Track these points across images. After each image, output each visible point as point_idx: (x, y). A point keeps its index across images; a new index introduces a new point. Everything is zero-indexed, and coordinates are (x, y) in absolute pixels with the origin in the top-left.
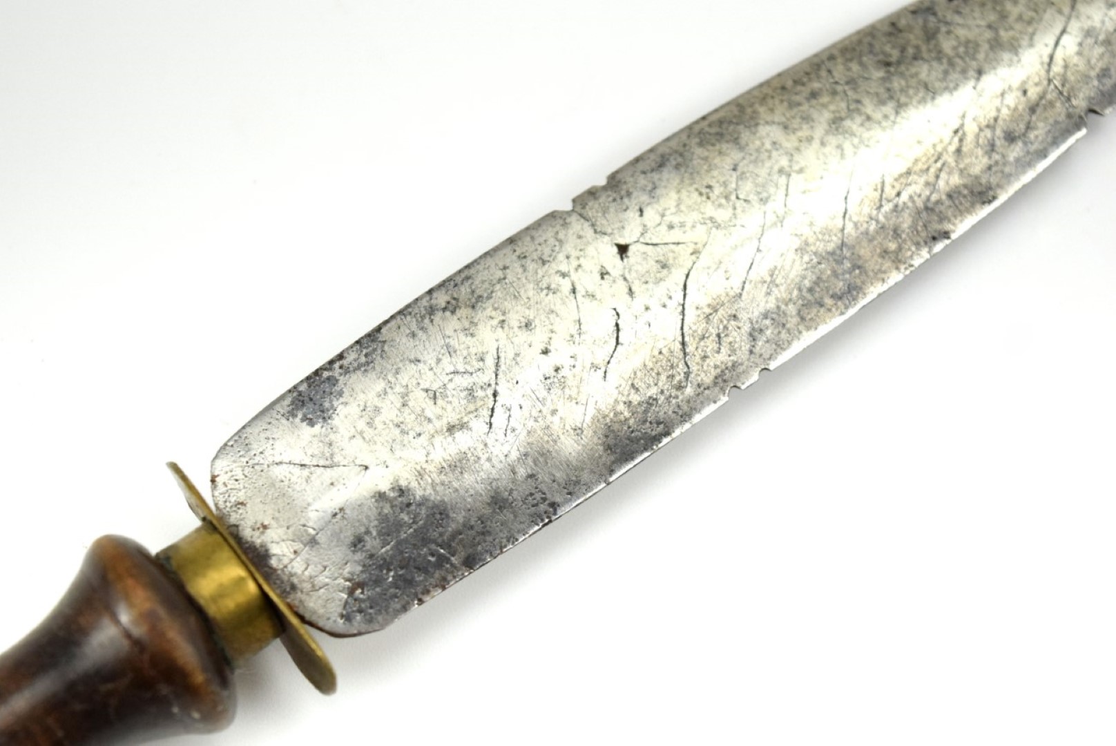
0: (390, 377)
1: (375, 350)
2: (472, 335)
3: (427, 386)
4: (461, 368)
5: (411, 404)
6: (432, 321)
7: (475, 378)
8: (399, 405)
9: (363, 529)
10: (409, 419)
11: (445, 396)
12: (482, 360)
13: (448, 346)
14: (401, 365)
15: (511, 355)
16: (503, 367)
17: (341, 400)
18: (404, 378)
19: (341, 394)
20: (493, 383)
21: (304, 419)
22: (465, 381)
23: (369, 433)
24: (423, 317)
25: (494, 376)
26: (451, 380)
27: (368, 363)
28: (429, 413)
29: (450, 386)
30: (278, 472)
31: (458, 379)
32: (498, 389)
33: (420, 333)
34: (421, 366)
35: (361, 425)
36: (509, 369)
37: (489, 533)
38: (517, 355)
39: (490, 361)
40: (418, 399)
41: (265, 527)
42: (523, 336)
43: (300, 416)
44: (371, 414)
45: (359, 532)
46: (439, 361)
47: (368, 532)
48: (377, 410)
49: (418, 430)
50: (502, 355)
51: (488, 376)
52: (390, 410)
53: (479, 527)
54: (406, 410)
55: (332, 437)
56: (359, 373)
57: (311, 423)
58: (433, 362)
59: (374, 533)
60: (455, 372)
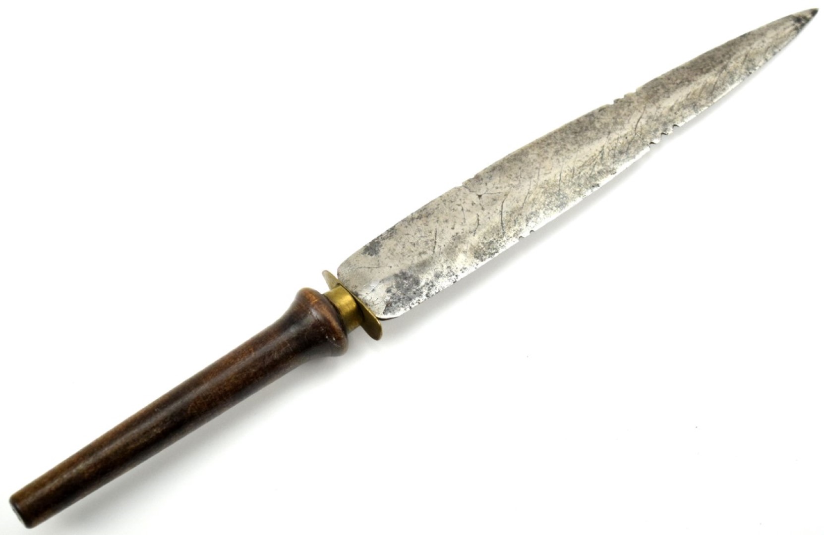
0: (399, 240)
1: (393, 232)
2: (427, 225)
3: (412, 241)
4: (423, 235)
5: (406, 247)
6: (413, 223)
7: (428, 238)
8: (402, 248)
9: (390, 285)
10: (405, 251)
11: (418, 244)
12: (431, 232)
13: (419, 229)
14: (402, 236)
15: (440, 230)
16: (438, 234)
17: (382, 248)
18: (403, 240)
19: (381, 246)
20: (434, 239)
21: (369, 254)
22: (425, 239)
23: (391, 256)
24: (410, 222)
25: (434, 237)
26: (420, 239)
27: (390, 236)
28: (412, 250)
29: (420, 241)
30: (360, 270)
31: (422, 239)
32: (436, 241)
33: (409, 226)
34: (409, 236)
35: (389, 254)
36: (440, 234)
37: (435, 285)
38: (443, 230)
39: (433, 233)
40: (408, 245)
41: (356, 287)
42: (445, 225)
43: (367, 253)
44: (392, 251)
45: (388, 287)
46: (415, 234)
47: (392, 287)
48: (394, 250)
49: (409, 254)
50: (438, 230)
51: (433, 237)
52: (399, 249)
53: (431, 284)
54: (404, 249)
55: (379, 259)
56: (388, 239)
57: (372, 255)
58: (413, 234)
59: (394, 287)
60: (422, 237)
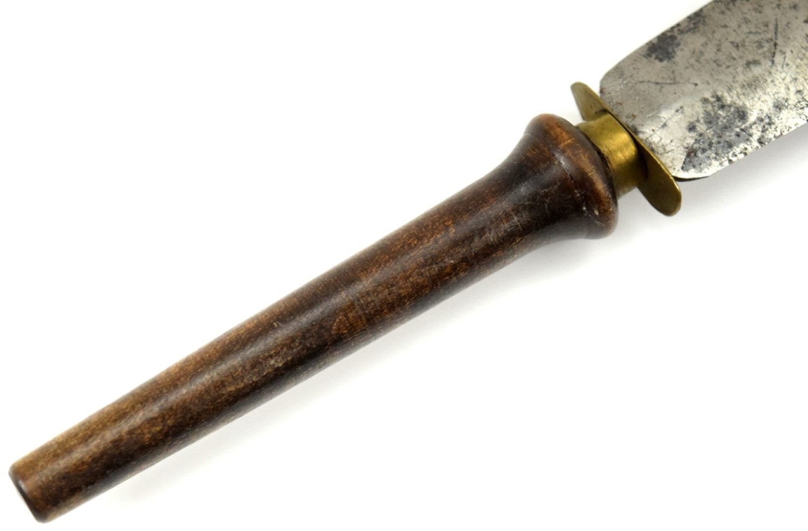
0: (709, 35)
1: (699, 21)
2: (760, 12)
3: (733, 40)
4: (753, 30)
5: (723, 50)
6: (734, 5)
7: (762, 36)
8: (715, 50)
9: (695, 118)
10: (722, 57)
11: (743, 46)
12: (767, 26)
13: (745, 18)
14: (716, 29)
15: (784, 23)
16: (780, 29)
17: (680, 48)
18: (718, 36)
19: (679, 44)
20: (774, 38)
21: (657, 58)
22: (756, 38)
23: (697, 65)
24: (728, 3)
25: (774, 35)
26: (748, 37)
27: (695, 28)
28: (734, 55)
29: (747, 40)
30: (642, 87)
31: (751, 36)
32: (777, 42)
33: (727, 12)
34: (728, 29)
35: (693, 61)
36: (784, 30)
37: (774, 123)
38: (788, 23)
39: (771, 27)
40: (726, 46)
41: (634, 116)
42: (793, 13)
43: (654, 56)
44: (698, 55)
45: (692, 120)
46: (739, 26)
47: (698, 121)
48: (702, 53)
49: (728, 64)
50: (779, 23)
51: (770, 35)
52: (710, 53)
53: (767, 121)
54: (720, 54)
55: (674, 67)
56: (689, 33)
57: (661, 60)
58: (736, 27)
59: (702, 121)
60: (751, 33)
